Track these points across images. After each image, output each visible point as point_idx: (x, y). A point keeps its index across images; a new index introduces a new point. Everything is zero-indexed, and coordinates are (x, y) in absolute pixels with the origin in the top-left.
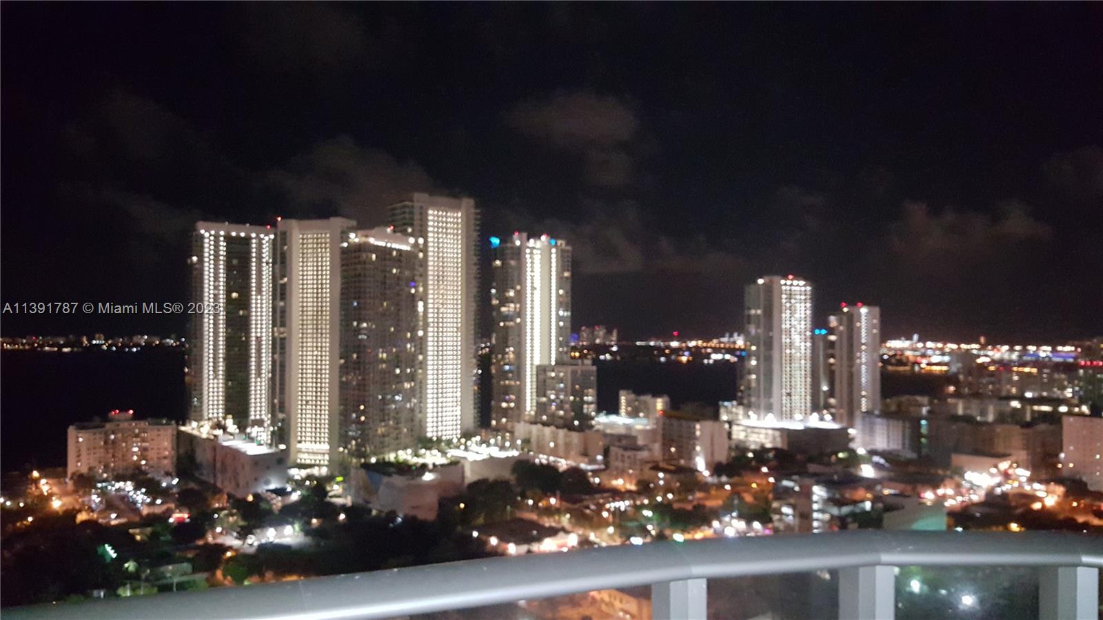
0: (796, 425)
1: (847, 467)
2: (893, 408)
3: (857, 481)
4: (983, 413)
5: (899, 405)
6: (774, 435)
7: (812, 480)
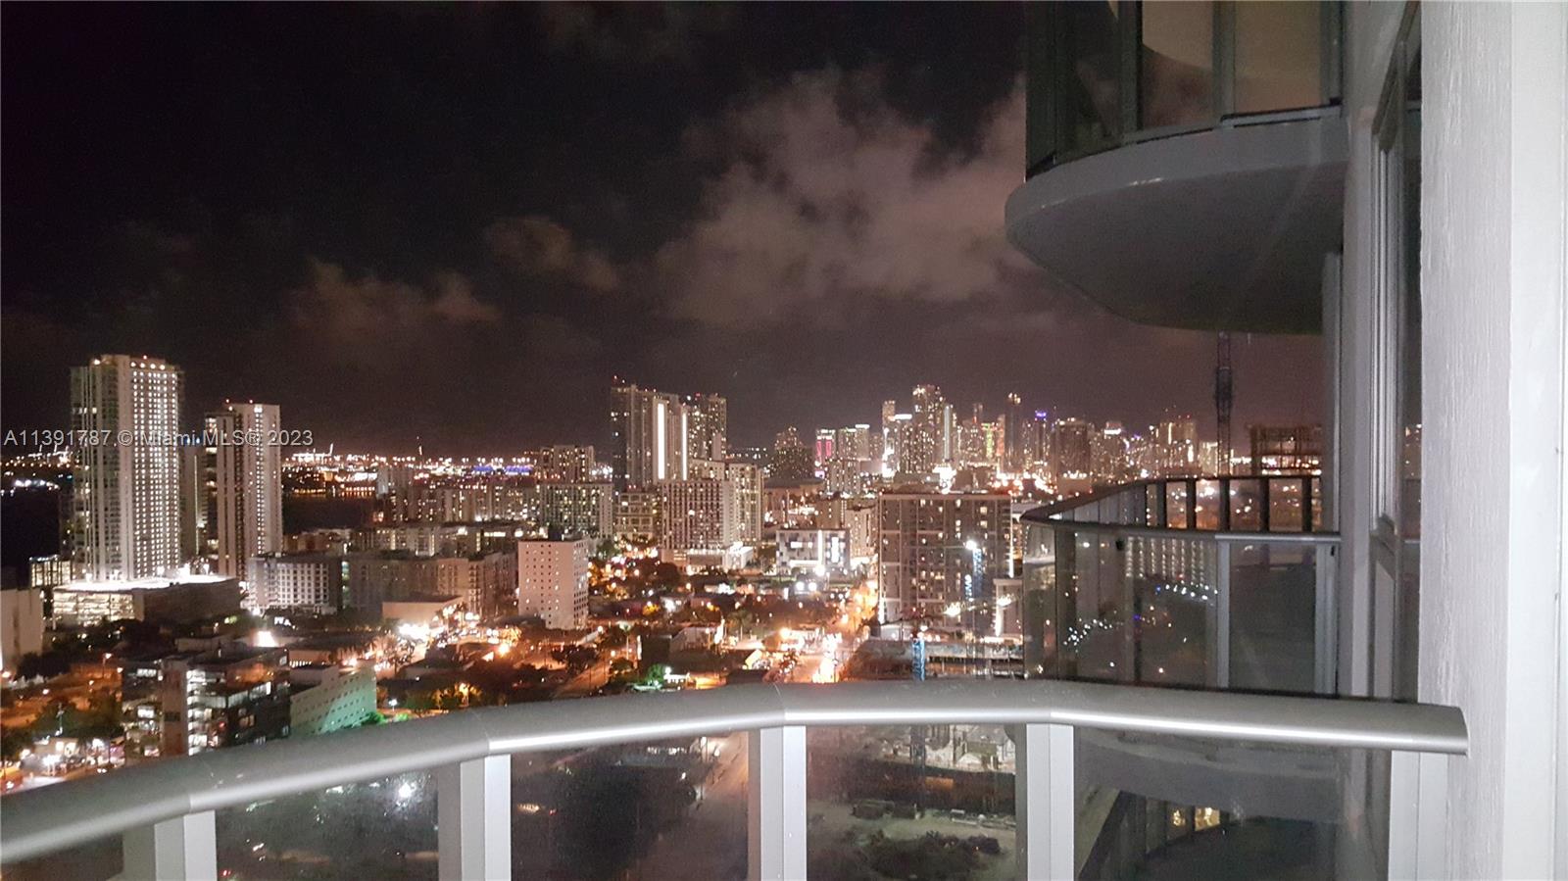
0: (158, 582)
1: (236, 637)
2: (302, 547)
3: (251, 656)
4: (422, 546)
5: (310, 544)
6: (121, 601)
7: (184, 663)
